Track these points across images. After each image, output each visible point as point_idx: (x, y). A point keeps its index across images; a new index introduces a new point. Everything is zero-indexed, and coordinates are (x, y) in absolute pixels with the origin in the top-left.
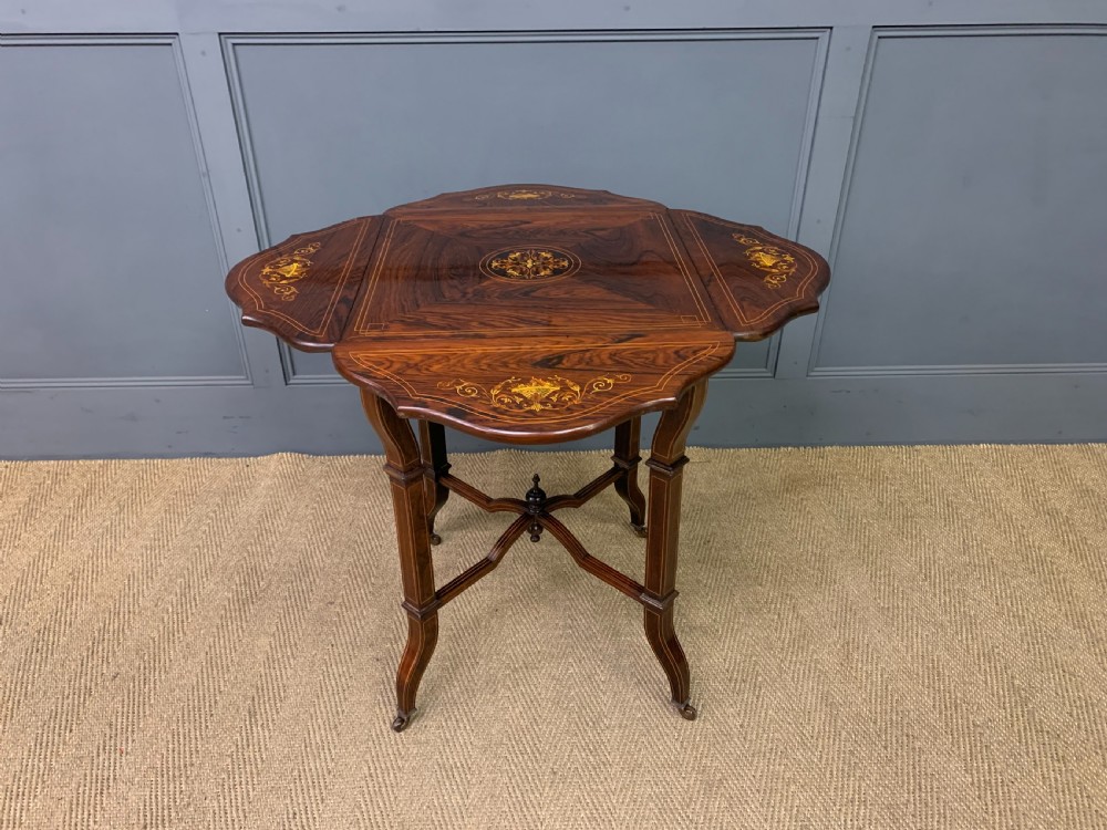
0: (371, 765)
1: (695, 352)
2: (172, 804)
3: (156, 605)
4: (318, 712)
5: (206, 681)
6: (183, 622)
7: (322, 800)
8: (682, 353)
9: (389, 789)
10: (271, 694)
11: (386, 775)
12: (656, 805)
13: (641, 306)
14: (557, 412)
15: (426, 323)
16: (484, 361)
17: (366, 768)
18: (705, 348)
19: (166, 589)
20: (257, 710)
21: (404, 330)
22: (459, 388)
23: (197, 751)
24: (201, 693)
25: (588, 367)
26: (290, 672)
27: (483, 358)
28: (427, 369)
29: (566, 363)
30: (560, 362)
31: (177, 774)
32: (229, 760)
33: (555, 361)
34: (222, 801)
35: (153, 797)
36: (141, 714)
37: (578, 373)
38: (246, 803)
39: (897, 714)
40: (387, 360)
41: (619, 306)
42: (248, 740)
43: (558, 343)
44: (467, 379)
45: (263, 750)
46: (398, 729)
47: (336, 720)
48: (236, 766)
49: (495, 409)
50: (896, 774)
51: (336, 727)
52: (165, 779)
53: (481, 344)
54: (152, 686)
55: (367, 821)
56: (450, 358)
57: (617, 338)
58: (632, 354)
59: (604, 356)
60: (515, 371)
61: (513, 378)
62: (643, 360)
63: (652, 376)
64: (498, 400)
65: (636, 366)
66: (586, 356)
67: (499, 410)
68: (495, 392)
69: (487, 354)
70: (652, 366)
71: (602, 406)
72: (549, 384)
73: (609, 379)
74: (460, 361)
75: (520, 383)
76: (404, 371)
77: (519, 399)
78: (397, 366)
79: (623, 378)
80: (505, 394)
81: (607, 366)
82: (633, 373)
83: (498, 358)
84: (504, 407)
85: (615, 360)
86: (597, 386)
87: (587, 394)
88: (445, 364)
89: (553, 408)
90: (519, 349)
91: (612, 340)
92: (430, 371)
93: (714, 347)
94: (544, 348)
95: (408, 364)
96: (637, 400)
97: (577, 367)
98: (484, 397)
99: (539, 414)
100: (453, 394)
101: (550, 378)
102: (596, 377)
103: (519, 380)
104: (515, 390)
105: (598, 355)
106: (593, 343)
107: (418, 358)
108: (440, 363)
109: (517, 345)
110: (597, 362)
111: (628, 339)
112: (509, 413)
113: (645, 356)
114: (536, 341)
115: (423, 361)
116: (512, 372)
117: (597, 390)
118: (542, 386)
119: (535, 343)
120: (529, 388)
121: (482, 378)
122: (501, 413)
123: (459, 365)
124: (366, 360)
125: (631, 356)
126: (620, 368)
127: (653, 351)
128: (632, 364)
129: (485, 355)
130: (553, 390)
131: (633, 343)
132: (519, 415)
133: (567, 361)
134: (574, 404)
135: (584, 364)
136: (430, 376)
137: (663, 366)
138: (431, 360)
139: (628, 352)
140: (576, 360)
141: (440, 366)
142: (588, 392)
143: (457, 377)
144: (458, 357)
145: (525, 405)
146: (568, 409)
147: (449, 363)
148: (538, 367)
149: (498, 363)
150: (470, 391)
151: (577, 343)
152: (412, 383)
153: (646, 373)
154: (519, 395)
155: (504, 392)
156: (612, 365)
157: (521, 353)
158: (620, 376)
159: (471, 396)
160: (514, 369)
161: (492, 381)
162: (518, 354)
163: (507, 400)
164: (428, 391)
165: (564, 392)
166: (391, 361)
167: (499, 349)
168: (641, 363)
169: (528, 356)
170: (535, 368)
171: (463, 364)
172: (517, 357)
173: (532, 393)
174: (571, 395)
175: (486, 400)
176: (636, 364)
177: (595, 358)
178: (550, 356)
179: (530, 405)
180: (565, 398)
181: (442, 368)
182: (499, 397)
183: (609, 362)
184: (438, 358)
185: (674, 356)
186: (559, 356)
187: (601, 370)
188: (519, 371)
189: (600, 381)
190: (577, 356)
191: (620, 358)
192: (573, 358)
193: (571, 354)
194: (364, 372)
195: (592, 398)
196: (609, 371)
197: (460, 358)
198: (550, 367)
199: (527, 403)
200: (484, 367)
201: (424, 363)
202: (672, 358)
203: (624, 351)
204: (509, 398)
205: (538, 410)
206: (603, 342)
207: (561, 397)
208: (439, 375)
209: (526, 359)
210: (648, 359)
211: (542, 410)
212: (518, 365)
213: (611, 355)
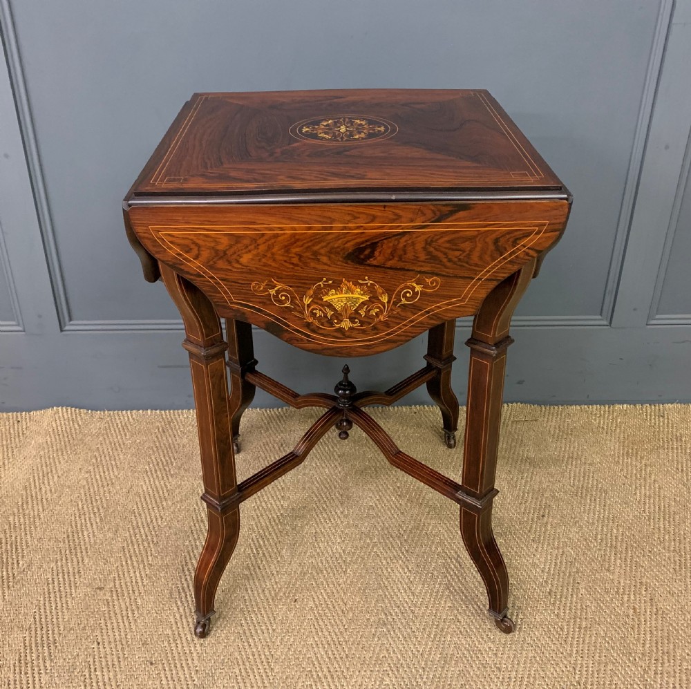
1: (515, 243)
14: (364, 332)
16: (294, 250)
18: (527, 236)
22: (273, 292)
25: (400, 265)
27: (292, 244)
28: (238, 262)
29: (378, 258)
30: (371, 255)
33: (367, 252)
37: (391, 272)
40: (197, 244)
43: (374, 219)
44: (279, 278)
49: (308, 325)
56: (259, 242)
57: (439, 210)
58: (449, 242)
59: (419, 246)
60: (326, 267)
61: (325, 279)
62: (457, 253)
63: (461, 282)
64: (311, 312)
65: (448, 264)
66: (401, 245)
67: (312, 327)
68: (307, 301)
69: (297, 237)
70: (465, 264)
71: (405, 325)
72: (359, 290)
73: (417, 284)
74: (269, 248)
75: (331, 287)
76: (215, 263)
77: (330, 313)
78: (205, 254)
79: (432, 283)
80: (317, 303)
81: (420, 263)
82: (444, 276)
83: (309, 244)
84: (316, 323)
85: (429, 253)
86: (405, 296)
87: (393, 307)
88: (254, 252)
89: (361, 326)
90: (331, 228)
91: (432, 215)
92: (241, 264)
93: (538, 233)
94: (358, 228)
95: (217, 251)
96: (438, 318)
97: (389, 264)
98: (298, 308)
99: (347, 334)
100: (268, 302)
101: (361, 282)
102: (405, 280)
103: (331, 282)
104: (326, 299)
105: (413, 244)
106: (412, 221)
107: (225, 241)
108: (250, 251)
109: (328, 221)
110: (410, 255)
111: (452, 213)
112: (321, 332)
113: (462, 246)
114: (349, 214)
115: (231, 246)
116: (323, 270)
117: (404, 301)
118: (352, 294)
119: (348, 218)
120: (339, 296)
121: (293, 277)
122: (314, 331)
123: (269, 255)
124: (171, 242)
125: (448, 245)
126: (432, 267)
127: (472, 239)
128: (445, 260)
129: (295, 239)
130: (361, 301)
131: (455, 221)
132: (330, 335)
133: (380, 252)
134: (380, 321)
135: (396, 259)
136: (242, 272)
137: (476, 265)
138: (239, 245)
139: (446, 239)
140: (389, 251)
141: (250, 256)
142: (395, 304)
143: (269, 276)
144: (267, 241)
145: (336, 321)
146: (374, 328)
147: (259, 251)
148: (349, 262)
149: (308, 254)
150: (283, 298)
151: (393, 221)
152: (225, 282)
153: (456, 277)
154: (330, 306)
155: (315, 301)
156: (424, 262)
157: (333, 236)
158: (429, 281)
159: (286, 305)
160: (326, 264)
161: (304, 283)
162: (330, 237)
163: (319, 313)
164: (243, 296)
165: (373, 303)
166: (199, 246)
167: (310, 229)
168: (456, 259)
169: (340, 242)
170: (347, 263)
171: (273, 254)
172: (328, 244)
173: (342, 304)
174: (379, 308)
175: (300, 312)
176: (450, 260)
177: (409, 249)
178: (363, 243)
179: (340, 321)
180: (373, 313)
181: (252, 259)
182: (312, 307)
183: (423, 256)
184: (246, 241)
185: (492, 247)
186: (372, 244)
187: (412, 270)
188: (330, 269)
189: (408, 288)
190: (391, 245)
191: (435, 249)
192: (387, 247)
193: (385, 241)
194: (174, 263)
195: (398, 313)
196: (420, 272)
197: (270, 243)
198: (362, 262)
199: (337, 318)
200: (295, 260)
201: (232, 250)
202: (489, 252)
203: (442, 237)
204: (320, 310)
205: (347, 329)
206: (423, 218)
207: (369, 311)
208: (251, 272)
209: (338, 247)
210: (464, 251)
211: (351, 329)
212: (330, 258)
213: (426, 243)
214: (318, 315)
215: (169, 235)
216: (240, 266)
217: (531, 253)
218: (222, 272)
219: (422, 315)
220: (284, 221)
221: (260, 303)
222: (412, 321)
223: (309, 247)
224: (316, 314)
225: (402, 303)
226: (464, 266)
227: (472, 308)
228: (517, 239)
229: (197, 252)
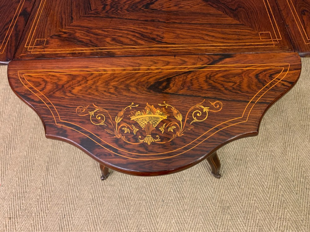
0: (93, 195)
1: (271, 77)
2: (20, 209)
3: (9, 118)
4: (73, 169)
5: (30, 154)
6: (20, 125)
7: (75, 210)
8: (261, 77)
9: (100, 206)
10: (55, 161)
11: (98, 200)
12: (203, 217)
13: (230, 20)
14: (164, 146)
15: (75, 38)
16: (112, 84)
17: (91, 196)
18: (278, 72)
19: (13, 110)
20: (50, 168)
21: (60, 46)
22: (92, 113)
23: (28, 186)
24: (28, 159)
25: (189, 93)
26: (61, 150)
27: (111, 80)
28: (70, 92)
29: (173, 88)
31: (21, 196)
32: (40, 190)
33: (164, 84)
34: (38, 209)
35: (13, 206)
36: (6, 169)
37: (182, 98)
38: (47, 210)
39: (303, 178)
40: (44, 81)
41: (213, 20)
42: (47, 182)
43: (168, 63)
44: (98, 103)
45: (52, 186)
46: (103, 180)
47: (80, 174)
48: (43, 193)
49: (117, 141)
50: (300, 206)
51: (79, 177)
52: (17, 198)
53: (112, 64)
54: (10, 156)
55: (92, 220)
56: (88, 79)
57: (212, 58)
58: (223, 77)
59: (202, 79)
60: (134, 95)
61: (133, 103)
62: (231, 84)
63: (239, 104)
64: (120, 129)
65: (226, 92)
66: (188, 79)
67: (120, 143)
68: (118, 120)
69: (115, 75)
70: (239, 92)
71: (199, 141)
72: (159, 111)
73: (204, 106)
74: (94, 83)
75: (137, 109)
76: (54, 93)
77: (136, 130)
78: (49, 87)
79: (216, 105)
80: (126, 122)
81: (204, 91)
82: (224, 100)
83: (123, 80)
84: (124, 138)
85: (210, 84)
86: (195, 115)
87: (187, 125)
88: (83, 85)
89: (161, 141)
90: (139, 70)
91: (208, 61)
92: (72, 94)
93: (286, 70)
94: (157, 69)
95: (57, 85)
96: (227, 134)
97: (181, 92)
98: (110, 126)
99: (150, 148)
100: (87, 122)
101: (160, 105)
102: (195, 104)
103: (137, 106)
104: (133, 118)
105: (197, 78)
106: (194, 64)
107: (65, 79)
108: (80, 85)
109: (137, 65)
110: (196, 86)
111: (221, 59)
112: (127, 146)
113: (233, 79)
114: (151, 61)
115: (68, 82)
116: (132, 97)
117: (196, 120)
118: (154, 114)
119: (151, 63)
120: (143, 116)
121: (109, 102)
122: (121, 146)
123: (94, 87)
124: (29, 81)
125: (222, 79)
126: (214, 94)
127: (239, 75)
128: (223, 89)
129: (113, 77)
130: (161, 120)
131: (224, 64)
132: (135, 150)
133: (174, 84)
134: (177, 137)
135: (186, 88)
136: (72, 99)
137: (247, 92)
138: (74, 81)
139: (220, 75)
140: (180, 83)
141: (80, 88)
142: (188, 122)
143: (91, 101)
144: (94, 78)
145: (140, 137)
146: (173, 143)
147: (87, 85)
148: (151, 91)
149: (122, 86)
150: (100, 118)
151: (182, 64)
152: (58, 107)
153: (234, 100)
154: (136, 124)
155: (125, 120)
156: (207, 90)
157: (140, 74)
158: (213, 104)
159: (100, 124)
160: (134, 93)
161: (117, 107)
162: (138, 75)
163: (126, 130)
164: (68, 117)
165: (170, 121)
166: (46, 82)
167: (124, 70)
168: (231, 88)
169: (145, 78)
170: (149, 92)
171: (97, 86)
172: (137, 79)
173: (146, 122)
174: (175, 125)
175: (111, 130)
176: (226, 89)
177: (195, 82)
178: (161, 78)
179: (144, 137)
180: (171, 129)
181: (81, 90)
182: (121, 125)
183: (205, 86)
184: (79, 79)
185: (255, 80)
186: (168, 79)
187: (199, 96)
188: (138, 96)
189: (198, 109)
190: (181, 79)
191: (214, 82)
192: (178, 81)
193: (177, 77)
194: (26, 94)
195: (191, 129)
196: (205, 98)
197: (95, 79)
198: (161, 91)
199: (141, 134)
200: (112, 91)
201: (68, 84)
202: (254, 83)
203: (217, 74)
204: (128, 128)
205: (149, 144)
206: (201, 63)
207: (168, 128)
208: (78, 99)
209: (144, 81)
210: (235, 83)
211: (153, 143)
212: (137, 89)
213: (207, 78)
214: (126, 132)
215: (29, 76)
216: (72, 95)
217: (286, 83)
218: (57, 99)
219: (212, 132)
220: (107, 66)
221: (80, 122)
222: (205, 137)
223: (123, 81)
224: (124, 131)
225: (194, 121)
226: (238, 93)
227: (253, 125)
228: (272, 74)
229: (44, 86)
